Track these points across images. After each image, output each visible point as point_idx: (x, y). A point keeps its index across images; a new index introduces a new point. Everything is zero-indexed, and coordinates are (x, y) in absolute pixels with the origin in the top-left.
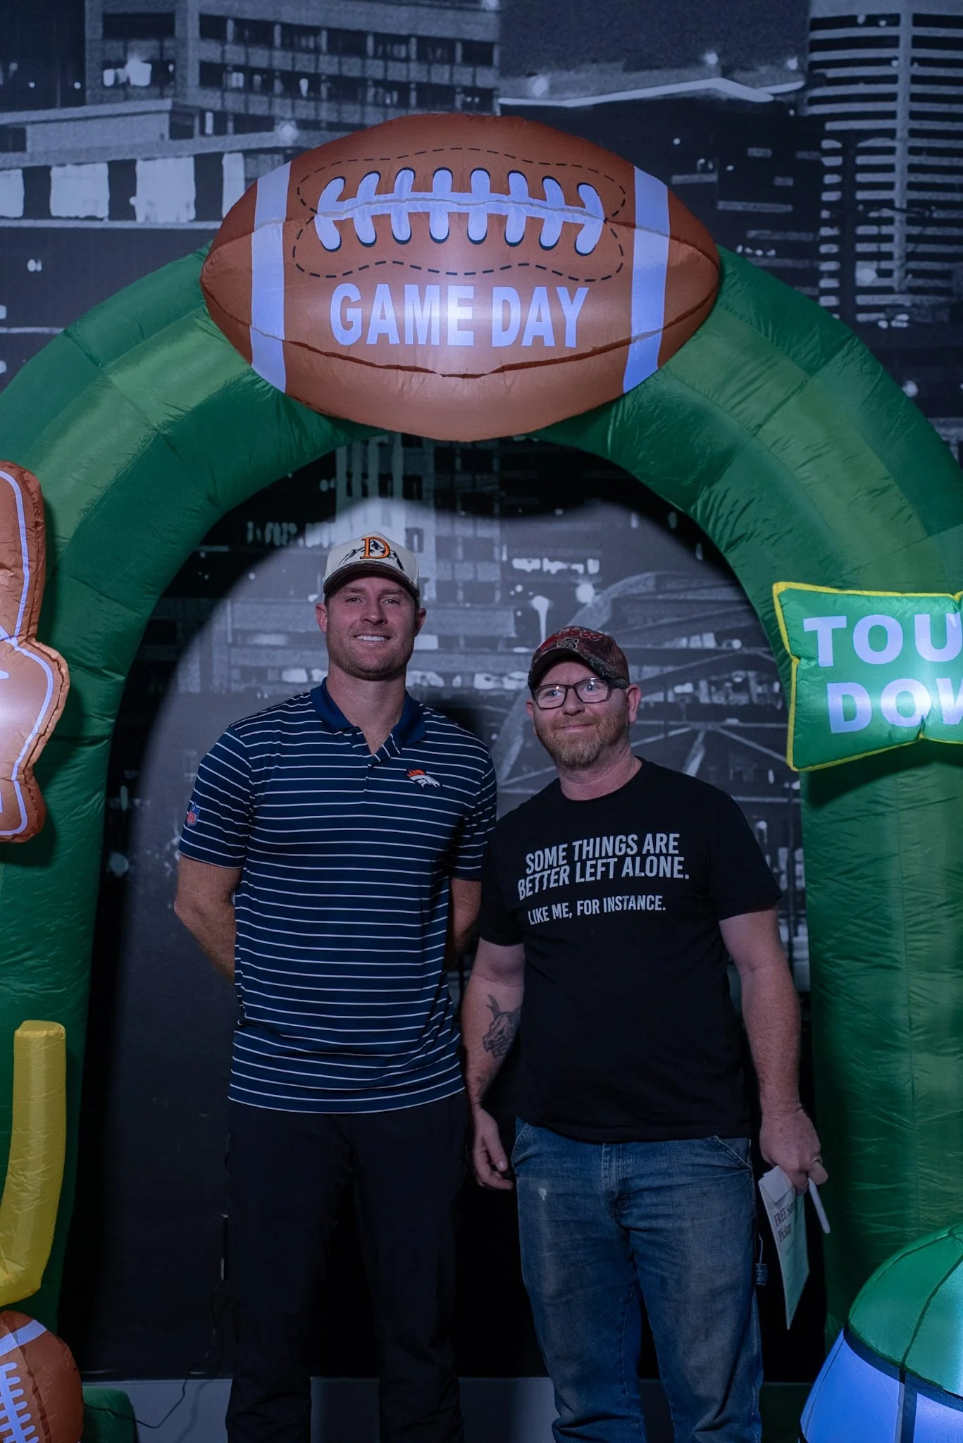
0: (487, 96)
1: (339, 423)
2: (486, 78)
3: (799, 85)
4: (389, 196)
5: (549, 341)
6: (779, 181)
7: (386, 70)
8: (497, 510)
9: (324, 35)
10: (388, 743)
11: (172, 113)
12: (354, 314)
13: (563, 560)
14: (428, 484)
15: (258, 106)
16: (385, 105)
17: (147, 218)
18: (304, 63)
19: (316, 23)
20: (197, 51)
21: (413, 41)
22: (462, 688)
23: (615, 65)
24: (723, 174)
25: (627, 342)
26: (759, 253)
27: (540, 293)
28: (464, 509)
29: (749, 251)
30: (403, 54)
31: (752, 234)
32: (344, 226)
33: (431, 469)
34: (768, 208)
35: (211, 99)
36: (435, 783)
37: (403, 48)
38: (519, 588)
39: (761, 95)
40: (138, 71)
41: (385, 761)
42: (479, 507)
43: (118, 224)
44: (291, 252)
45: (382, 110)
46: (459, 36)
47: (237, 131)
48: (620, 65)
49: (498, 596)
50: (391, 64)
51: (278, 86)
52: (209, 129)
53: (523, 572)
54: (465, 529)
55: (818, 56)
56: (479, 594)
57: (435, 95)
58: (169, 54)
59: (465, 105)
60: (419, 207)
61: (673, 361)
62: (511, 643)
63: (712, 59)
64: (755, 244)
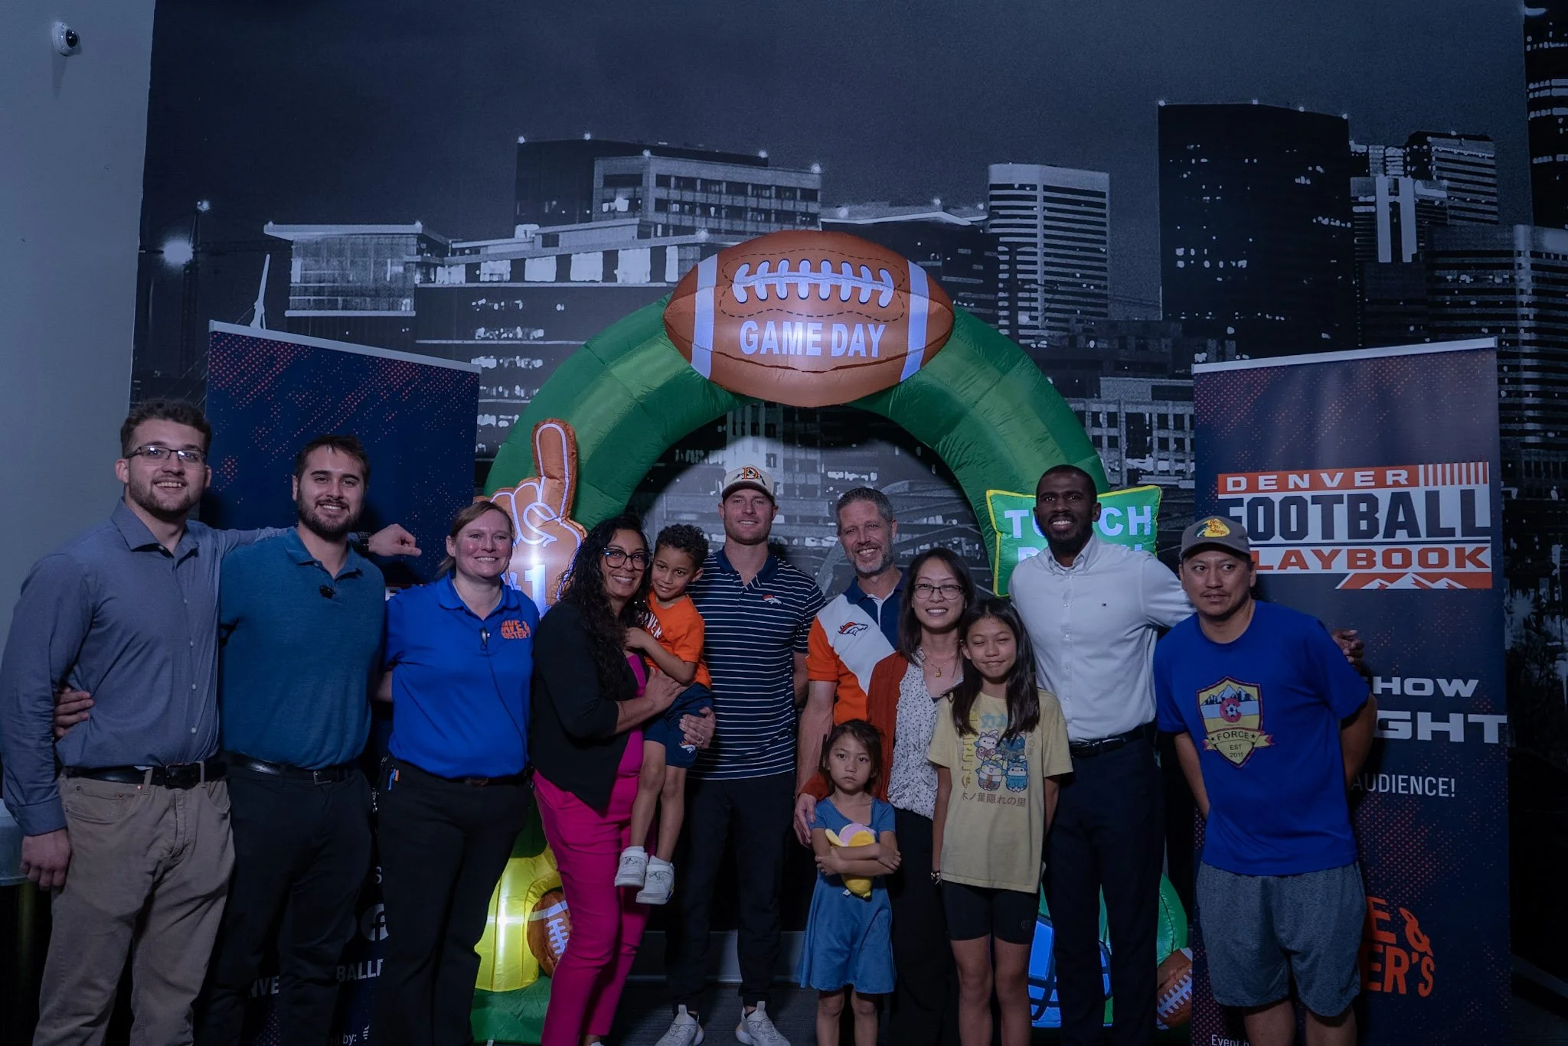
0: (813, 218)
1: (737, 395)
2: (814, 208)
3: (985, 217)
4: (775, 274)
5: (863, 354)
6: (975, 267)
7: (758, 203)
8: (819, 444)
9: (724, 184)
10: (754, 581)
11: (639, 225)
12: (754, 337)
13: (857, 473)
14: (779, 428)
15: (687, 222)
16: (758, 221)
17: (623, 281)
18: (713, 199)
19: (720, 179)
20: (654, 193)
21: (773, 188)
22: (798, 545)
23: (885, 203)
24: (945, 262)
25: (906, 355)
26: (965, 304)
27: (859, 327)
28: (800, 443)
29: (959, 303)
30: (768, 195)
31: (961, 294)
32: (749, 290)
33: (781, 420)
34: (970, 281)
35: (661, 218)
36: (779, 602)
37: (768, 192)
38: (831, 489)
39: (965, 222)
40: (621, 204)
41: (751, 590)
42: (808, 442)
43: (607, 284)
44: (718, 303)
45: (755, 223)
46: (799, 186)
47: (674, 235)
48: (888, 203)
49: (819, 493)
50: (760, 200)
51: (698, 211)
52: (659, 234)
53: (833, 479)
54: (800, 454)
55: (994, 203)
56: (808, 491)
57: (784, 216)
58: (639, 195)
59: (801, 220)
60: (792, 281)
61: (928, 365)
62: (826, 520)
63: (937, 202)
64: (963, 300)
